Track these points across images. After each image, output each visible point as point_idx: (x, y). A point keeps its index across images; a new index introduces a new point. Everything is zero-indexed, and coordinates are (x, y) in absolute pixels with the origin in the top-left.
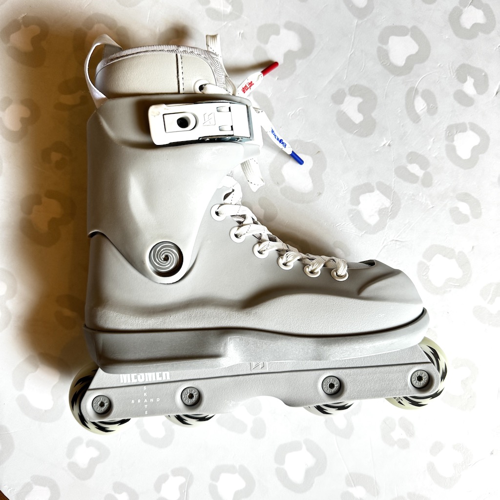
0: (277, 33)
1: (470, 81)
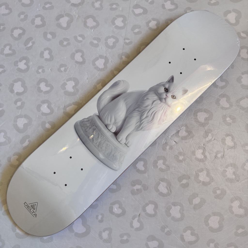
0: (66, 84)
1: (123, 57)
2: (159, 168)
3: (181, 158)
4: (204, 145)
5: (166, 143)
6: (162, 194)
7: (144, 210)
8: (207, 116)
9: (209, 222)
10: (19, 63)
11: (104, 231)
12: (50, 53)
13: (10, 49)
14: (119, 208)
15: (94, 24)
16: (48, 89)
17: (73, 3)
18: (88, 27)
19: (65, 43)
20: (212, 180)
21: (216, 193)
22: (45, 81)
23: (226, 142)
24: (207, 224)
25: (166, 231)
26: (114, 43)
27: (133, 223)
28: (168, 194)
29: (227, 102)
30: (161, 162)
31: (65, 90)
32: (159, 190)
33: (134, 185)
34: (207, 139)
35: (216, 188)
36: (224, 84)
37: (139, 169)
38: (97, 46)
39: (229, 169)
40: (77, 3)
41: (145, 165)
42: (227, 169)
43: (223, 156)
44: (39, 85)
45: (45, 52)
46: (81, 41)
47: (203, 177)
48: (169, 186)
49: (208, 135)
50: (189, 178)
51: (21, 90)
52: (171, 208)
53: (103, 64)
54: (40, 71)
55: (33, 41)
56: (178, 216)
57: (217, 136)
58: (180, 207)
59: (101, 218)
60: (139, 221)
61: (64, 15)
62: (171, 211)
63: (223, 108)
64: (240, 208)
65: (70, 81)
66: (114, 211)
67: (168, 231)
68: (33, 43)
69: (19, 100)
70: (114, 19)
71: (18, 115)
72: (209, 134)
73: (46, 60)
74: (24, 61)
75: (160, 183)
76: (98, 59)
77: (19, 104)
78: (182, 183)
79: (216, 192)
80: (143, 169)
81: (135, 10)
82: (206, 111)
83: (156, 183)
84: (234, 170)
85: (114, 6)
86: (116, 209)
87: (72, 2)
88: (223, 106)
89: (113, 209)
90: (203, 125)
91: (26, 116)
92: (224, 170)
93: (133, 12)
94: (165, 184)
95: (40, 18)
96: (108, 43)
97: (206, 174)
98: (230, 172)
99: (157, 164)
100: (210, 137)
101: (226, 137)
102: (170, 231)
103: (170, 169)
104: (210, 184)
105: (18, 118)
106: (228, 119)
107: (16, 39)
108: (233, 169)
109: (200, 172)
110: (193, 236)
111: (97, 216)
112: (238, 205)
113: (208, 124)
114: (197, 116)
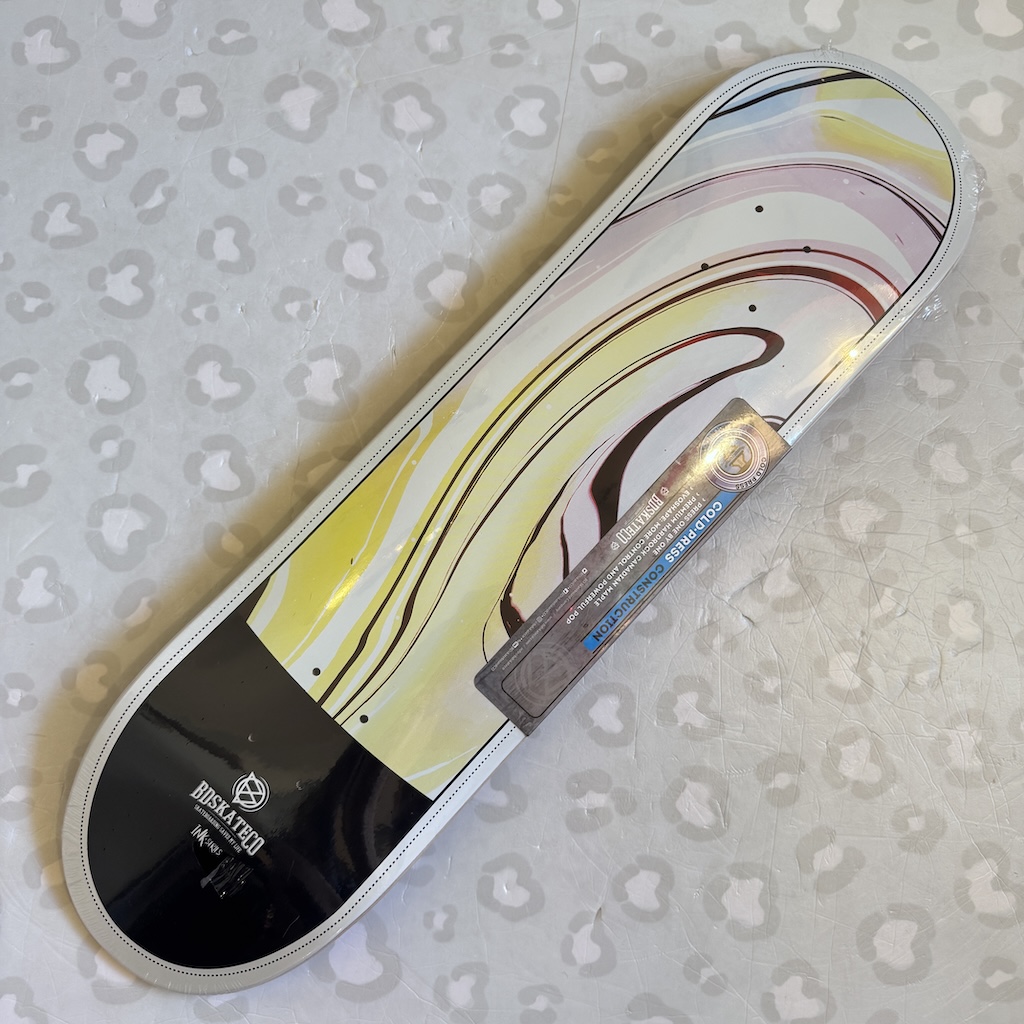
2: (680, 724)
3: (770, 685)
4: (863, 633)
5: (711, 623)
6: (691, 832)
7: (620, 894)
8: (879, 518)
9: (877, 942)
10: (110, 277)
11: (457, 976)
12: (240, 240)
13: (71, 217)
14: (519, 882)
15: (426, 120)
16: (232, 389)
17: (336, 31)
18: (398, 134)
19: (304, 199)
20: (891, 775)
21: (907, 826)
22: (222, 356)
23: (951, 623)
24: (868, 952)
25: (704, 979)
26: (505, 203)
27: (573, 942)
28: (716, 832)
29: (961, 463)
30: (688, 699)
31: (301, 398)
32: (679, 813)
33: (582, 794)
34: (877, 611)
35: (906, 807)
36: (948, 385)
37: (599, 728)
38: (434, 214)
39: (957, 734)
40: (355, 29)
41: (625, 713)
42: (951, 734)
43: (937, 682)
44: (196, 372)
45: (218, 234)
46: (368, 194)
47: (855, 763)
48: (721, 796)
49: (883, 594)
50: (802, 766)
51: (119, 390)
52: (728, 886)
53: (459, 290)
54: (199, 312)
55: (170, 183)
56: (754, 916)
57: (915, 598)
58: (762, 883)
59: (445, 925)
60: (597, 937)
61: (301, 81)
62: (725, 900)
63: (941, 485)
64: (998, 889)
65: (323, 357)
66: (496, 894)
67: (713, 979)
68: (170, 194)
69: (112, 433)
70: (509, 104)
71: (107, 494)
72: (887, 589)
73: (225, 266)
74: (132, 271)
75: (685, 786)
76: (441, 272)
77: (110, 449)
78: (772, 786)
79: (907, 823)
80: (616, 726)
81: (593, 68)
82: (874, 496)
83: (666, 787)
84: (980, 739)
85: (510, 49)
86: (506, 890)
87: (335, 26)
88: (944, 478)
89: (492, 889)
90: (860, 552)
91: (139, 503)
92: (939, 734)
93: (586, 73)
94: (704, 791)
95: (197, 89)
96: (483, 205)
97: (868, 751)
98: (963, 745)
99: (674, 710)
100: (887, 602)
101: (953, 604)
102: (722, 979)
103: (724, 728)
104: (882, 792)
105: (105, 509)
106: (961, 530)
107: (94, 173)
108: (974, 733)
109: (846, 744)
110: (809, 998)
111: (429, 917)
112: (991, 877)
113: (882, 551)
114: (837, 515)
